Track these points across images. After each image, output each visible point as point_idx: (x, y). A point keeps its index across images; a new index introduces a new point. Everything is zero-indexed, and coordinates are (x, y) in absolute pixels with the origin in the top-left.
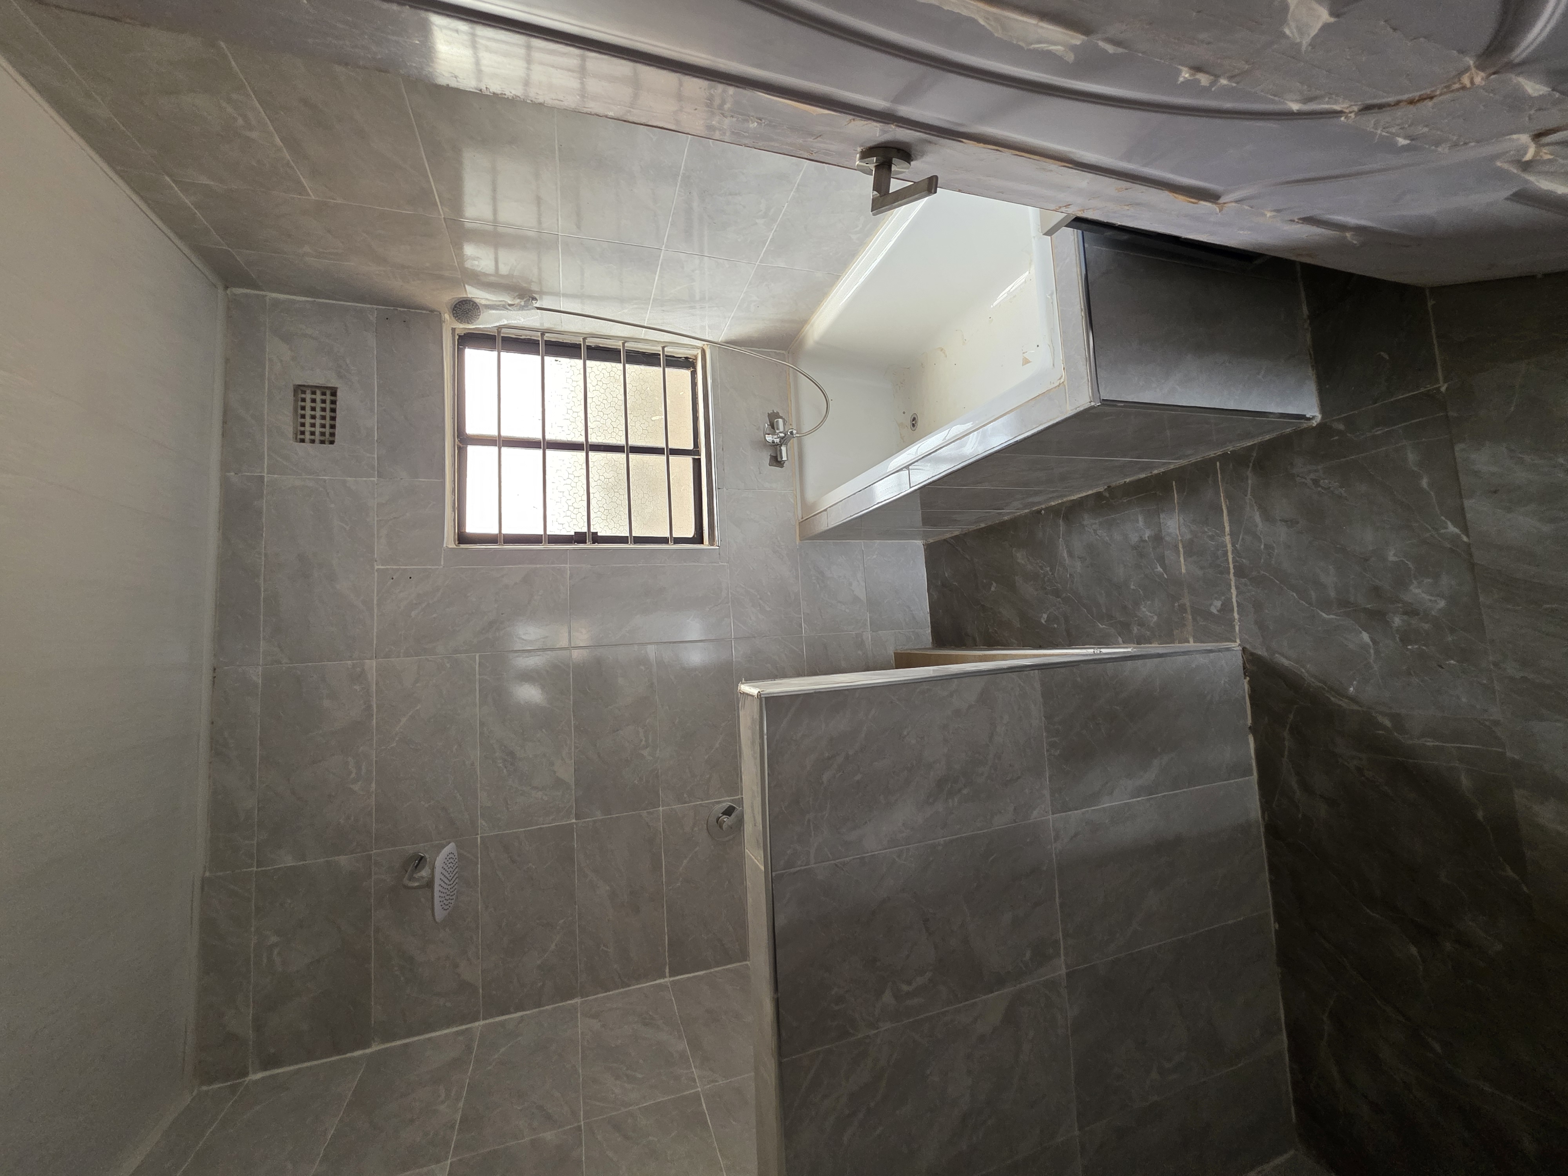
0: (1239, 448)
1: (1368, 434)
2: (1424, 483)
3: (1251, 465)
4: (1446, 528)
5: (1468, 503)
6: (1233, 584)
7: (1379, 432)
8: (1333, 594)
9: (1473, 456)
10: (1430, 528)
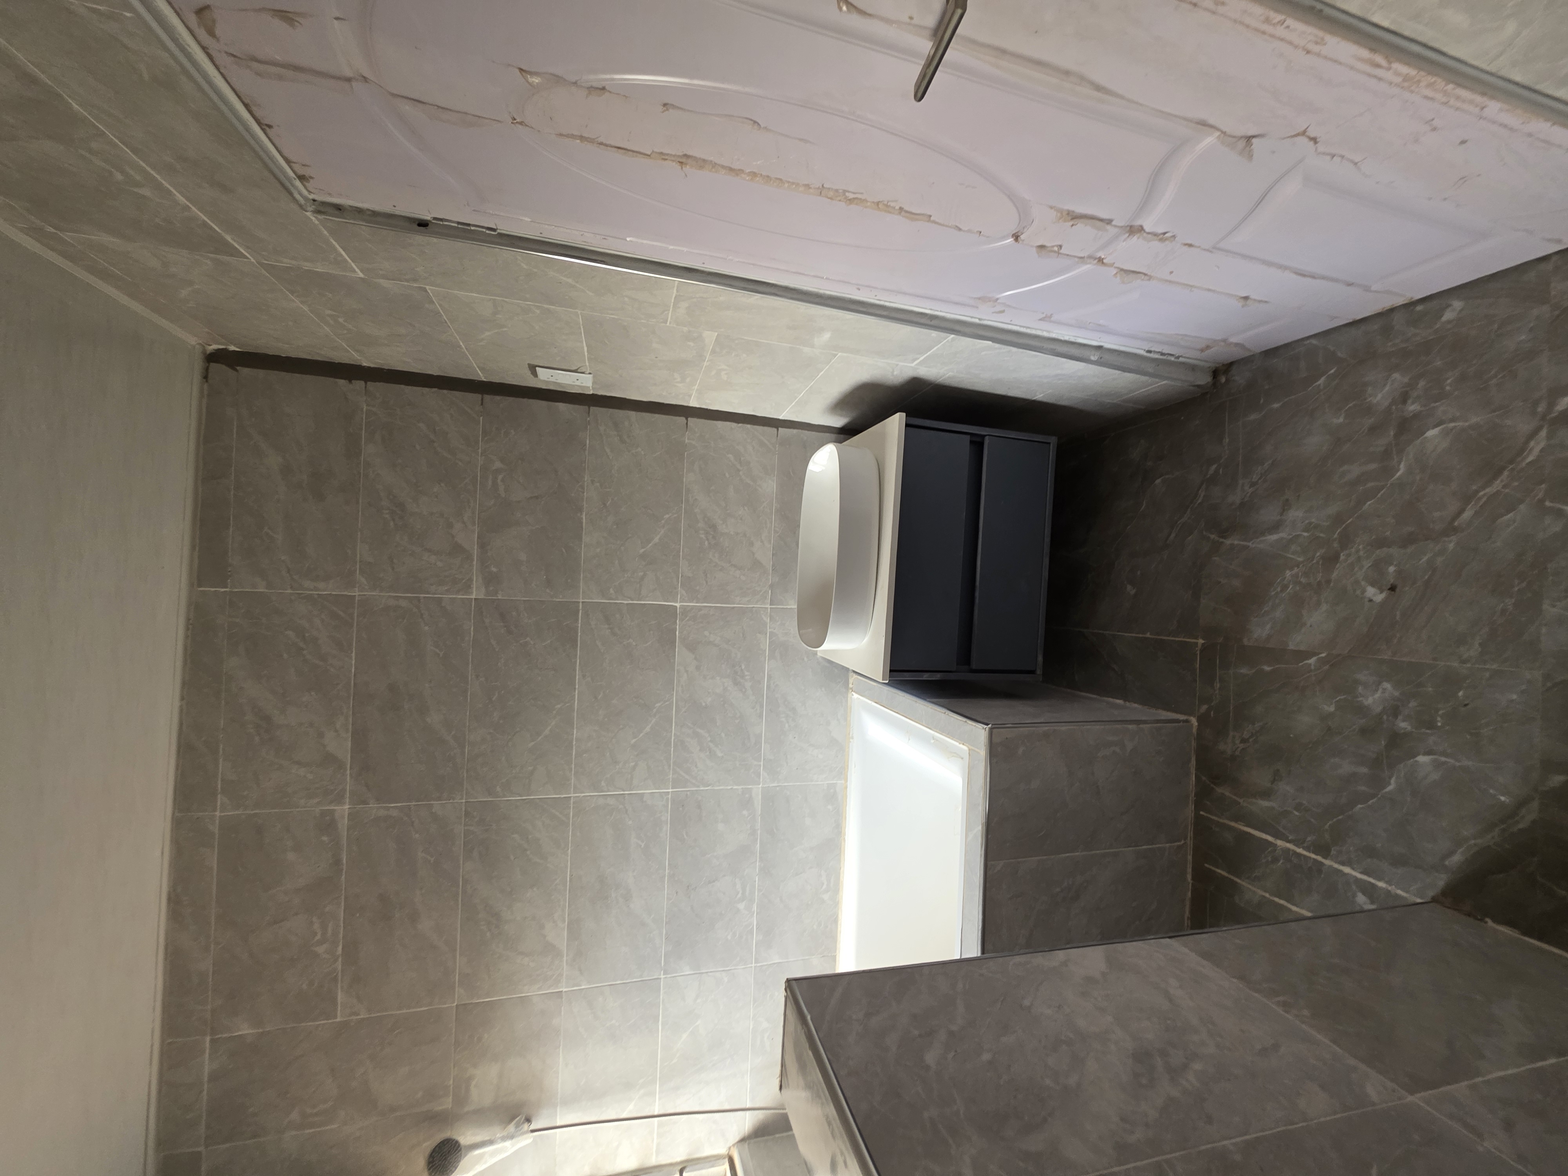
0: (1194, 788)
1: (1217, 692)
2: (1267, 668)
3: (1212, 785)
4: (1310, 664)
5: (1291, 646)
6: (1336, 866)
7: (1217, 685)
8: (1364, 770)
9: (1255, 636)
10: (1309, 674)
